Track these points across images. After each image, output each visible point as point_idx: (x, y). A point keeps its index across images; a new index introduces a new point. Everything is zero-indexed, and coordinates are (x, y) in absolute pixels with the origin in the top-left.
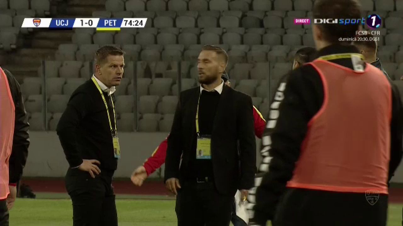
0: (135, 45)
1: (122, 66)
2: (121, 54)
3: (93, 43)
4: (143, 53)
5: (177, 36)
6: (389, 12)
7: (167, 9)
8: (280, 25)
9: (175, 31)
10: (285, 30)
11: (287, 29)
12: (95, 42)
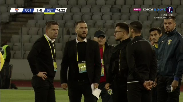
0: (63, 21)
1: (57, 30)
2: (57, 24)
3: (43, 19)
4: (66, 24)
5: (82, 16)
6: (178, 6)
7: (77, 4)
8: (128, 11)
9: (81, 14)
10: (131, 13)
11: (132, 13)
12: (44, 19)
